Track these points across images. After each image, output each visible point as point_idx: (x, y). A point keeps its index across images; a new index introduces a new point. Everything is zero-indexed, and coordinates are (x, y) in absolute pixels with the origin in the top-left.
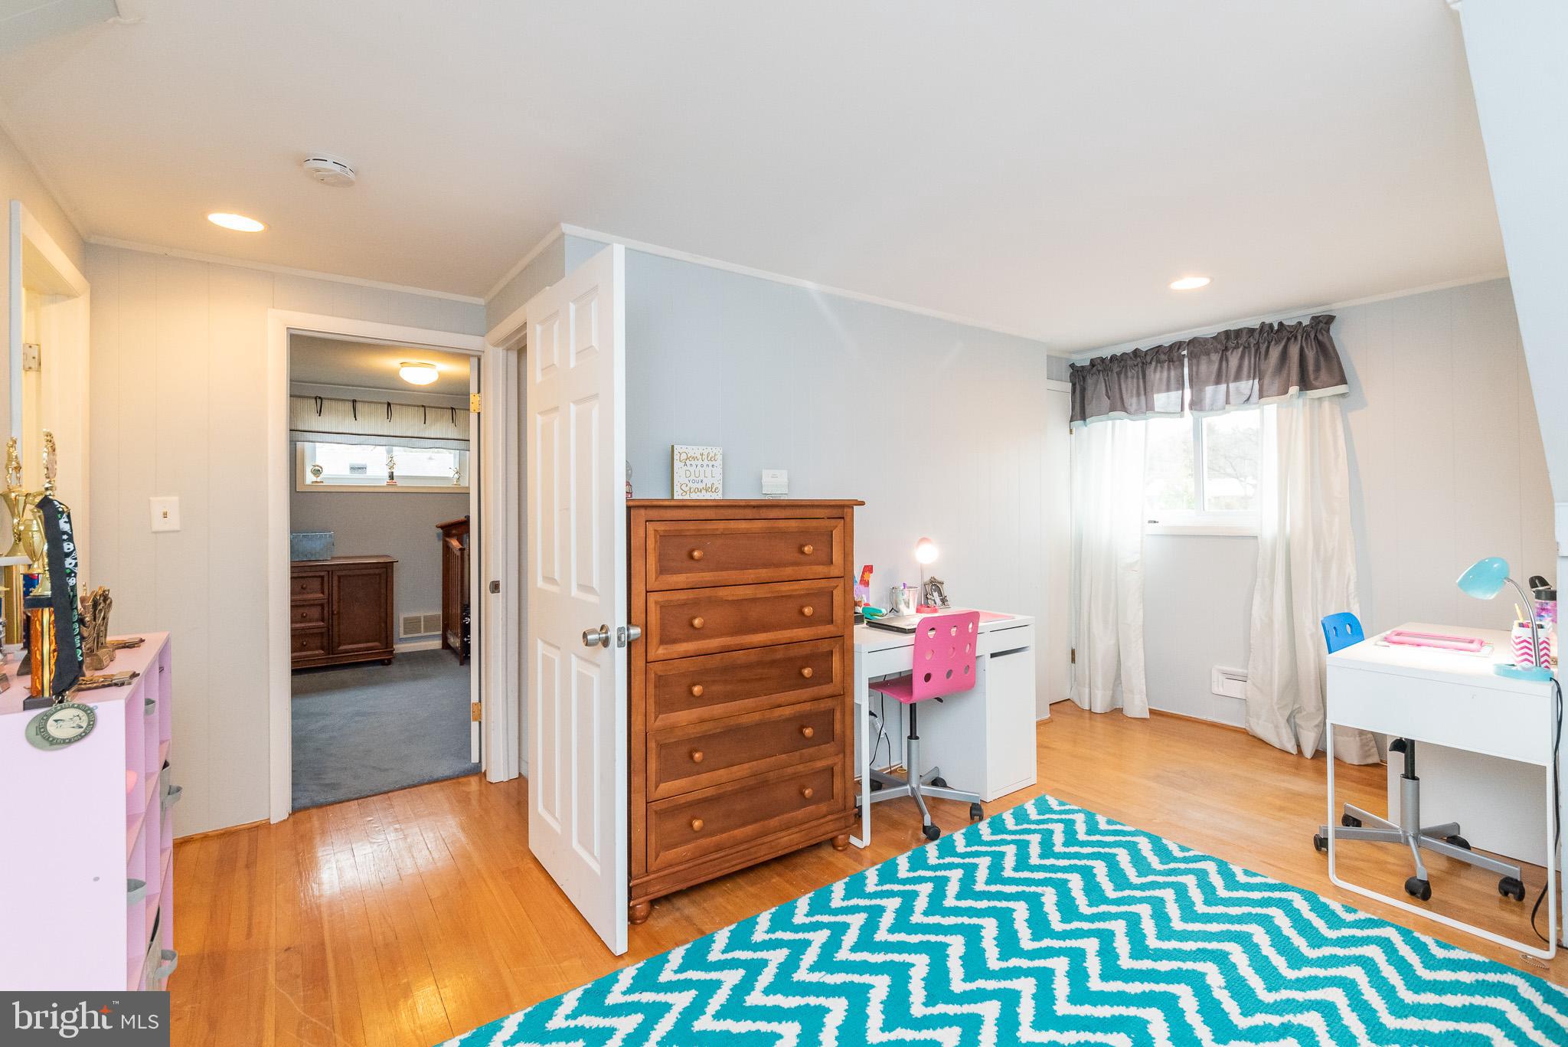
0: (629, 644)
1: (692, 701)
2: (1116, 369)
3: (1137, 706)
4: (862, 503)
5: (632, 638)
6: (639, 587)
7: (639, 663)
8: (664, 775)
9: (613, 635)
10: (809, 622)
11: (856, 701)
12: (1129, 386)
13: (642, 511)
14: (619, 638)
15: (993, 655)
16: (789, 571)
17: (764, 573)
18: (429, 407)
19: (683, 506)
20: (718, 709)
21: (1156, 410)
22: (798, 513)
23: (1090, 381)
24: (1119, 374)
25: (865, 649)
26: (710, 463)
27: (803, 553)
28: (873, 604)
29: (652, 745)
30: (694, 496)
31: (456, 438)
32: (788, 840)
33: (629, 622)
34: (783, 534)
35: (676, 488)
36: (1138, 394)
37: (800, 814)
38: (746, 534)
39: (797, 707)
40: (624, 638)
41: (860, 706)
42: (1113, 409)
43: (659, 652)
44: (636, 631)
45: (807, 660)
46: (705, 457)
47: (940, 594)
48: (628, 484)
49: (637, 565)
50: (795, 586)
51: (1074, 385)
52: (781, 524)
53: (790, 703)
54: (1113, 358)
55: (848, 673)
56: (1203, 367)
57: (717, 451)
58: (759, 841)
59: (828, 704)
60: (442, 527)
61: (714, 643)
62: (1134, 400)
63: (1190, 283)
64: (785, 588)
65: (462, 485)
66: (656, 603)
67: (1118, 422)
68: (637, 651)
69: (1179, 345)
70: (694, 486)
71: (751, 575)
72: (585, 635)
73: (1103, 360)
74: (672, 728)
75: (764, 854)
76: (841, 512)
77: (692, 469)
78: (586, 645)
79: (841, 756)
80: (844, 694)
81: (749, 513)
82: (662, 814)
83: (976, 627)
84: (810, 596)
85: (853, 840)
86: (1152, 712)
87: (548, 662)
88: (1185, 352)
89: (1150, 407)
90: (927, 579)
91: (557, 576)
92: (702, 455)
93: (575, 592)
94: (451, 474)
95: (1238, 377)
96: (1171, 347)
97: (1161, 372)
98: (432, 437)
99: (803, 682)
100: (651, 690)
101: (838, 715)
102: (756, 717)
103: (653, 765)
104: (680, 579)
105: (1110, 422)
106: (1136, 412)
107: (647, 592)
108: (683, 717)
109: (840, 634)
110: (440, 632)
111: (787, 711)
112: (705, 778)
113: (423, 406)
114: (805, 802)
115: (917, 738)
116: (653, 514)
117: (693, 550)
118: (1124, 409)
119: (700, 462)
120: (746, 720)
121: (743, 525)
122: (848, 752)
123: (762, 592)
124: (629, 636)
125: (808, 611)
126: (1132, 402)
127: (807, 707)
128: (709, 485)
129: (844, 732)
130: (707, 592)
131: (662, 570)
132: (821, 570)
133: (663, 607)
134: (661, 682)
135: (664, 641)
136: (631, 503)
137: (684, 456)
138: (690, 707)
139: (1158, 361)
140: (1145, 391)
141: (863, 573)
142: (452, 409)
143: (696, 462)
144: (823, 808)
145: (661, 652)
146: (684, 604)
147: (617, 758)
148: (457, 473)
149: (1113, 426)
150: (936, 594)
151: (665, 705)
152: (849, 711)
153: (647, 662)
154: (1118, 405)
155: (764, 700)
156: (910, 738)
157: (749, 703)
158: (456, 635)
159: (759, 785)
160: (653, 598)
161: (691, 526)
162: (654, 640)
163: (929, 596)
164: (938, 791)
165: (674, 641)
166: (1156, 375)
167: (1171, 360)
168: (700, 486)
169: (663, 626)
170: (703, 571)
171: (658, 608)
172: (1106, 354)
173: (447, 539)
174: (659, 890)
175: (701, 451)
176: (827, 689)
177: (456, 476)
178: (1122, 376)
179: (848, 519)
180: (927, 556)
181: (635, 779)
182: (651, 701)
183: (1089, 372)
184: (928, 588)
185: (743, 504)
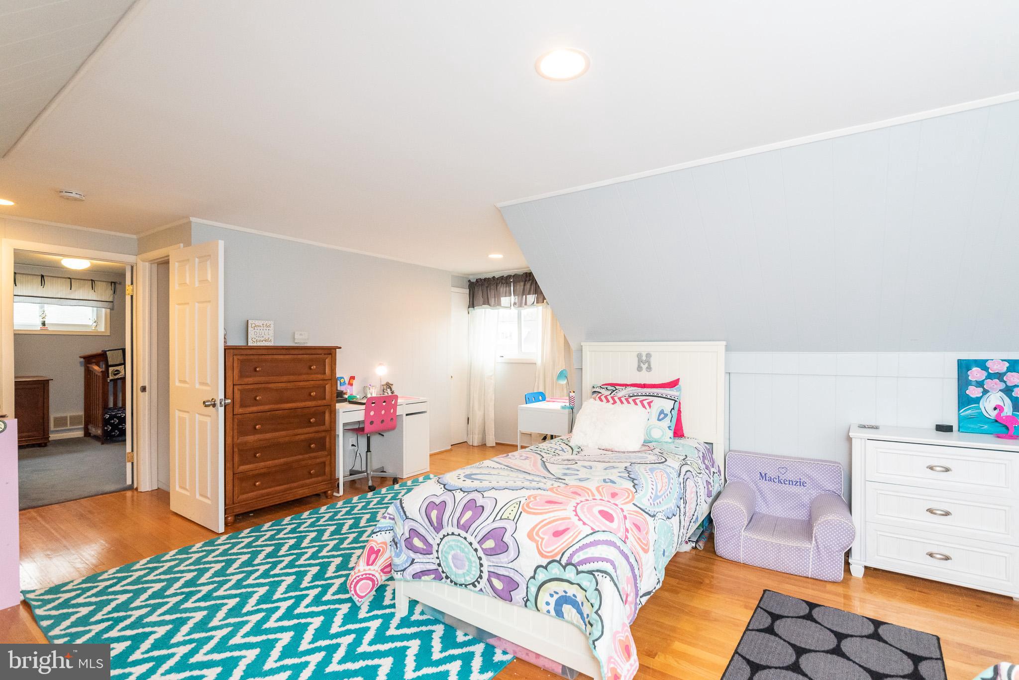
0: (225, 407)
1: (255, 431)
2: (486, 285)
3: (491, 441)
4: (340, 348)
5: (226, 404)
6: (229, 383)
7: (230, 415)
8: (242, 463)
9: (218, 403)
10: (314, 399)
11: (337, 433)
12: (492, 293)
13: (232, 351)
14: (221, 403)
15: (407, 415)
16: (304, 377)
17: (292, 378)
18: (74, 279)
19: (252, 348)
20: (268, 436)
21: (502, 305)
22: (309, 352)
23: (476, 289)
24: (487, 287)
25: (341, 411)
26: (268, 329)
27: (311, 369)
28: (354, 394)
29: (236, 450)
30: (259, 344)
31: (94, 299)
32: (301, 493)
33: (225, 397)
34: (300, 360)
35: (250, 340)
36: (495, 297)
37: (308, 481)
38: (282, 361)
39: (307, 436)
40: (223, 403)
41: (338, 435)
42: (484, 304)
43: (238, 410)
44: (228, 401)
45: (314, 415)
46: (265, 326)
47: (391, 390)
48: (225, 338)
49: (229, 373)
50: (307, 383)
51: (470, 291)
52: (300, 357)
53: (304, 433)
54: (485, 279)
55: (333, 421)
56: (518, 287)
57: (272, 323)
58: (288, 492)
59: (323, 434)
60: (84, 358)
61: (267, 407)
62: (493, 299)
63: (496, 256)
64: (301, 384)
65: (99, 330)
66: (238, 389)
67: (487, 309)
68: (229, 409)
69: (509, 277)
70: (259, 339)
71: (285, 378)
72: (204, 402)
73: (481, 279)
74: (246, 443)
75: (290, 498)
76: (330, 352)
77: (258, 331)
78: (205, 406)
79: (329, 457)
80: (332, 429)
81: (284, 352)
82: (242, 480)
83: (396, 402)
84: (315, 388)
85: (335, 494)
86: (496, 443)
87: (182, 420)
88: (512, 280)
89: (499, 304)
90: (384, 383)
91: (187, 380)
92: (263, 325)
93: (197, 386)
94: (90, 323)
95: (529, 294)
96: (507, 277)
97: (503, 288)
98: (77, 298)
99: (310, 425)
100: (236, 427)
101: (328, 439)
102: (287, 439)
103: (236, 459)
104: (250, 380)
105: (483, 310)
106: (494, 306)
107: (234, 385)
108: (251, 438)
109: (329, 404)
110: (83, 426)
111: (302, 437)
112: (262, 464)
113: (69, 278)
114: (311, 476)
115: (370, 452)
116: (236, 352)
117: (256, 368)
118: (489, 304)
119: (262, 328)
120: (282, 440)
121: (282, 357)
122: (333, 456)
123: (290, 385)
124: (225, 403)
125: (313, 394)
126: (492, 301)
127: (311, 435)
128: (267, 338)
129: (331, 447)
130: (263, 385)
131: (241, 376)
132: (320, 376)
133: (241, 391)
134: (241, 423)
135: (242, 406)
136: (226, 347)
137: (253, 325)
138: (254, 434)
139: (502, 283)
140: (498, 297)
141: (350, 380)
142: (92, 280)
143: (260, 328)
144: (320, 479)
145: (241, 411)
146: (252, 390)
147: (219, 452)
148: (95, 322)
149: (485, 311)
150: (389, 390)
151: (242, 433)
152: (334, 437)
153: (233, 415)
154: (487, 302)
155: (290, 432)
156: (367, 452)
157: (283, 433)
158: (96, 426)
159: (287, 468)
160: (236, 388)
161: (256, 357)
162: (237, 405)
163: (385, 391)
164: (383, 474)
165: (246, 406)
166: (502, 289)
167: (507, 283)
168: (262, 339)
169: (242, 400)
170: (260, 376)
171: (239, 392)
172: (483, 277)
173: (88, 365)
174: (238, 511)
175: (263, 323)
176: (322, 428)
177: (95, 324)
178: (489, 288)
179: (333, 355)
180: (381, 372)
181: (228, 465)
182: (235, 431)
183: (476, 285)
184: (385, 387)
185: (281, 348)
